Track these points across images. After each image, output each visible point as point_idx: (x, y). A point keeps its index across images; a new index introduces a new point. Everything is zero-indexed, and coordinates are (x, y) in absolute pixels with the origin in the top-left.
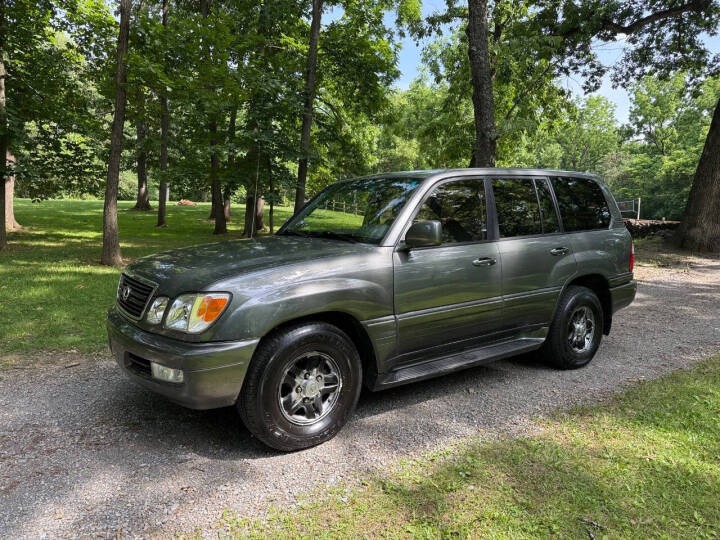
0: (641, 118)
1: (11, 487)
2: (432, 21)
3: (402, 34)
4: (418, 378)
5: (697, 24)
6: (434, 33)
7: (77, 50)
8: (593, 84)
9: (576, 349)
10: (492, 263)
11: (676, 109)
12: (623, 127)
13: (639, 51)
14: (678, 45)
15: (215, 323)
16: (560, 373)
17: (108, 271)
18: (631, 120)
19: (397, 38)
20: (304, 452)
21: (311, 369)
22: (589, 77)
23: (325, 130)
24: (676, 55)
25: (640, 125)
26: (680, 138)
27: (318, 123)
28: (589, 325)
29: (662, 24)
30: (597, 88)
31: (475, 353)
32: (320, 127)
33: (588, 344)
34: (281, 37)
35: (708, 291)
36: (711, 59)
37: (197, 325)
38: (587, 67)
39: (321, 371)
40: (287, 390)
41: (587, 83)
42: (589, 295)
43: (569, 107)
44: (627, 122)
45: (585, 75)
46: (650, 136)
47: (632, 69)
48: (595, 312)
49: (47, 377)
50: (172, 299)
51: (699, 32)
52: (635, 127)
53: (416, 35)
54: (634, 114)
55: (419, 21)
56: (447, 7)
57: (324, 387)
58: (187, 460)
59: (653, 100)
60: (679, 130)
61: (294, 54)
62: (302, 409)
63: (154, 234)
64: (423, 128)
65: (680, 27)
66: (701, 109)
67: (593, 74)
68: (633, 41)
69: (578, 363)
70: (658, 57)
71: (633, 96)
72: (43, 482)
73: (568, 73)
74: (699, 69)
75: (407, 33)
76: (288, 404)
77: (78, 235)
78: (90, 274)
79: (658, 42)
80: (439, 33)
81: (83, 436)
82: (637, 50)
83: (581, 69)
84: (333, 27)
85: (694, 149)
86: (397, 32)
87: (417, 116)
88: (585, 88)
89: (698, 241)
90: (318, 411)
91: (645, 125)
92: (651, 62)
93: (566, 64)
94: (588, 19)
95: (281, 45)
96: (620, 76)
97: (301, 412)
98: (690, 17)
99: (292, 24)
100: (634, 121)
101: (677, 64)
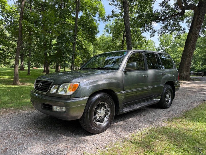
0: (162, 46)
1: (5, 150)
2: (108, 17)
3: (99, 21)
4: (130, 111)
5: (179, 19)
6: (109, 21)
7: (4, 21)
8: (152, 35)
9: (167, 103)
10: (148, 76)
11: (170, 44)
12: (157, 48)
13: (165, 26)
14: (174, 25)
15: (75, 92)
16: (164, 110)
17: (16, 86)
18: (159, 46)
19: (98, 22)
20: (100, 134)
21: (102, 107)
22: (152, 33)
23: (79, 46)
24: (174, 28)
25: (161, 48)
26: (172, 51)
27: (77, 44)
28: (170, 96)
29: (170, 19)
30: (154, 36)
31: (143, 104)
32: (78, 46)
33: (170, 101)
34: (66, 20)
35: (190, 89)
36: (183, 29)
37: (69, 93)
38: (151, 30)
39: (104, 108)
40: (95, 114)
41: (151, 35)
42: (170, 87)
43: (145, 41)
44: (158, 47)
45: (150, 32)
46: (164, 50)
47: (163, 31)
48: (171, 92)
49: (6, 116)
50: (60, 85)
51: (180, 22)
52: (160, 48)
53: (104, 21)
54: (160, 45)
55: (104, 17)
56: (112, 14)
57: (105, 113)
58: (63, 138)
59: (165, 41)
60: (171, 49)
61: (70, 24)
62: (99, 120)
63: (27, 77)
64: (105, 47)
65: (175, 20)
66: (177, 44)
67: (153, 32)
68: (163, 23)
69: (168, 107)
70: (169, 28)
71: (159, 40)
72: (16, 148)
73: (146, 32)
74: (180, 31)
75: (101, 20)
76: (96, 118)
77: (2, 77)
78: (10, 87)
79: (169, 24)
80: (110, 20)
81: (25, 133)
82: (164, 26)
83: (149, 31)
84: (82, 17)
85: (176, 54)
86: (98, 20)
87: (103, 44)
88: (150, 36)
89: (183, 77)
90: (103, 120)
91: (163, 48)
92: (168, 29)
94: (153, 16)
95: (66, 22)
96: (160, 33)
97: (99, 121)
98: (178, 18)
99: (70, 16)
100: (160, 47)
101: (174, 30)
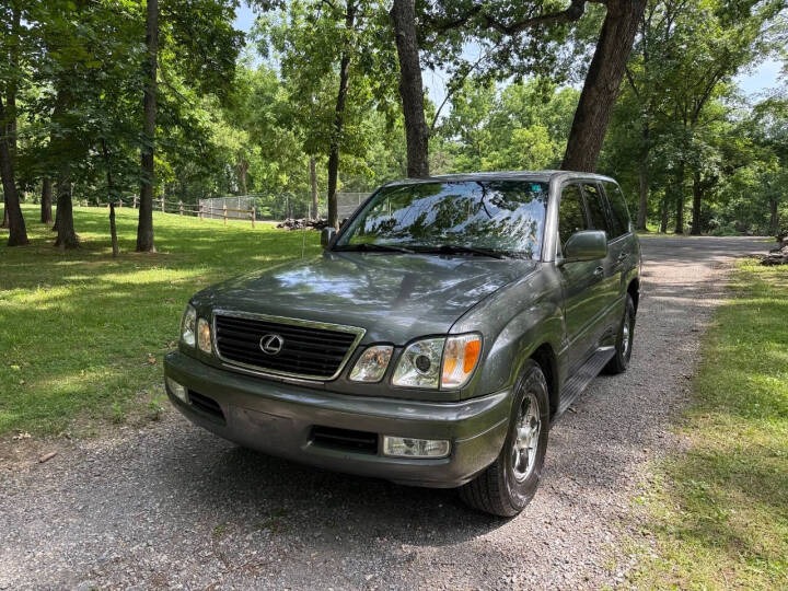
0: (459, 119)
9: (623, 353)
11: (488, 112)
14: (533, 51)
15: (473, 374)
22: (453, 74)
24: (529, 60)
25: (458, 126)
26: (493, 140)
33: (626, 347)
38: (451, 64)
41: (451, 81)
45: (449, 72)
46: (467, 136)
50: (402, 347)
54: (453, 114)
60: (492, 132)
70: (515, 60)
73: (432, 68)
82: (499, 52)
83: (446, 65)
85: (506, 151)
88: (448, 85)
91: (463, 126)
92: (509, 65)
93: (432, 59)
101: (530, 68)
